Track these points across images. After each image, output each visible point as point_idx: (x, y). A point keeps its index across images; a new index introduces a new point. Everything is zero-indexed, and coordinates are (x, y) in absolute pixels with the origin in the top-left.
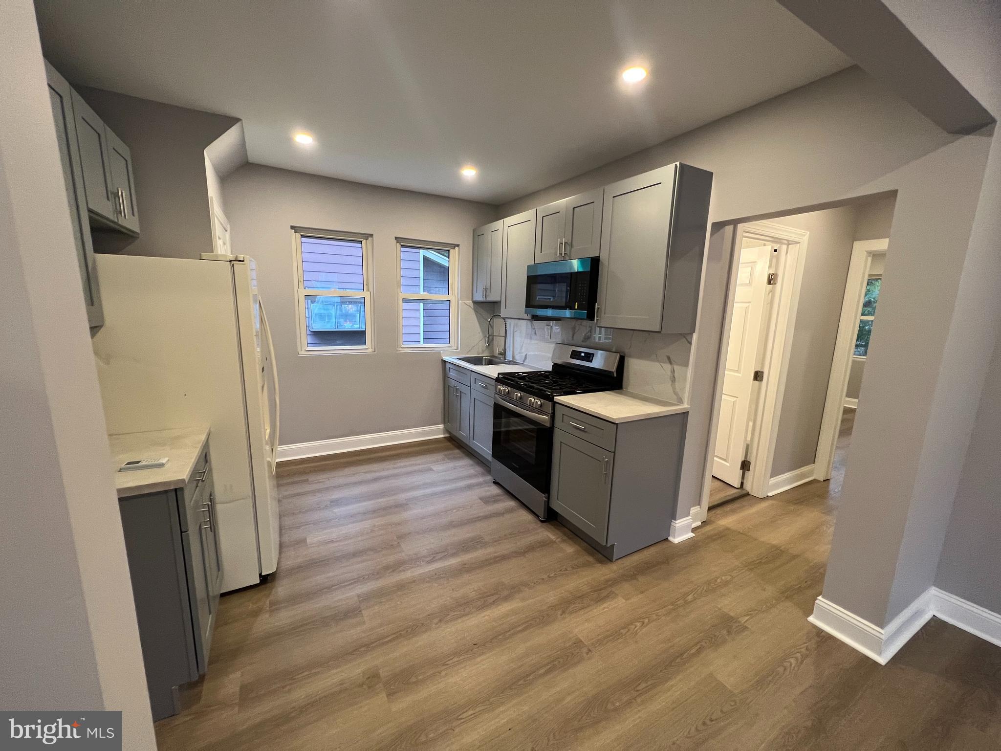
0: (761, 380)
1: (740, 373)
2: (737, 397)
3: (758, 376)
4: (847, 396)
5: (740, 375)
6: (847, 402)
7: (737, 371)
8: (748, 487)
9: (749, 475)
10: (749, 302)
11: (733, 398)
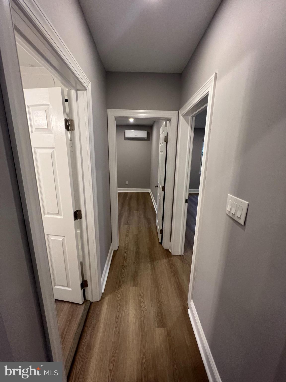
0: (81, 217)
1: (61, 215)
2: (65, 236)
3: (77, 215)
4: (118, 188)
5: (62, 217)
6: (118, 190)
7: (58, 214)
8: (89, 298)
9: (88, 290)
10: (53, 148)
11: (61, 237)
